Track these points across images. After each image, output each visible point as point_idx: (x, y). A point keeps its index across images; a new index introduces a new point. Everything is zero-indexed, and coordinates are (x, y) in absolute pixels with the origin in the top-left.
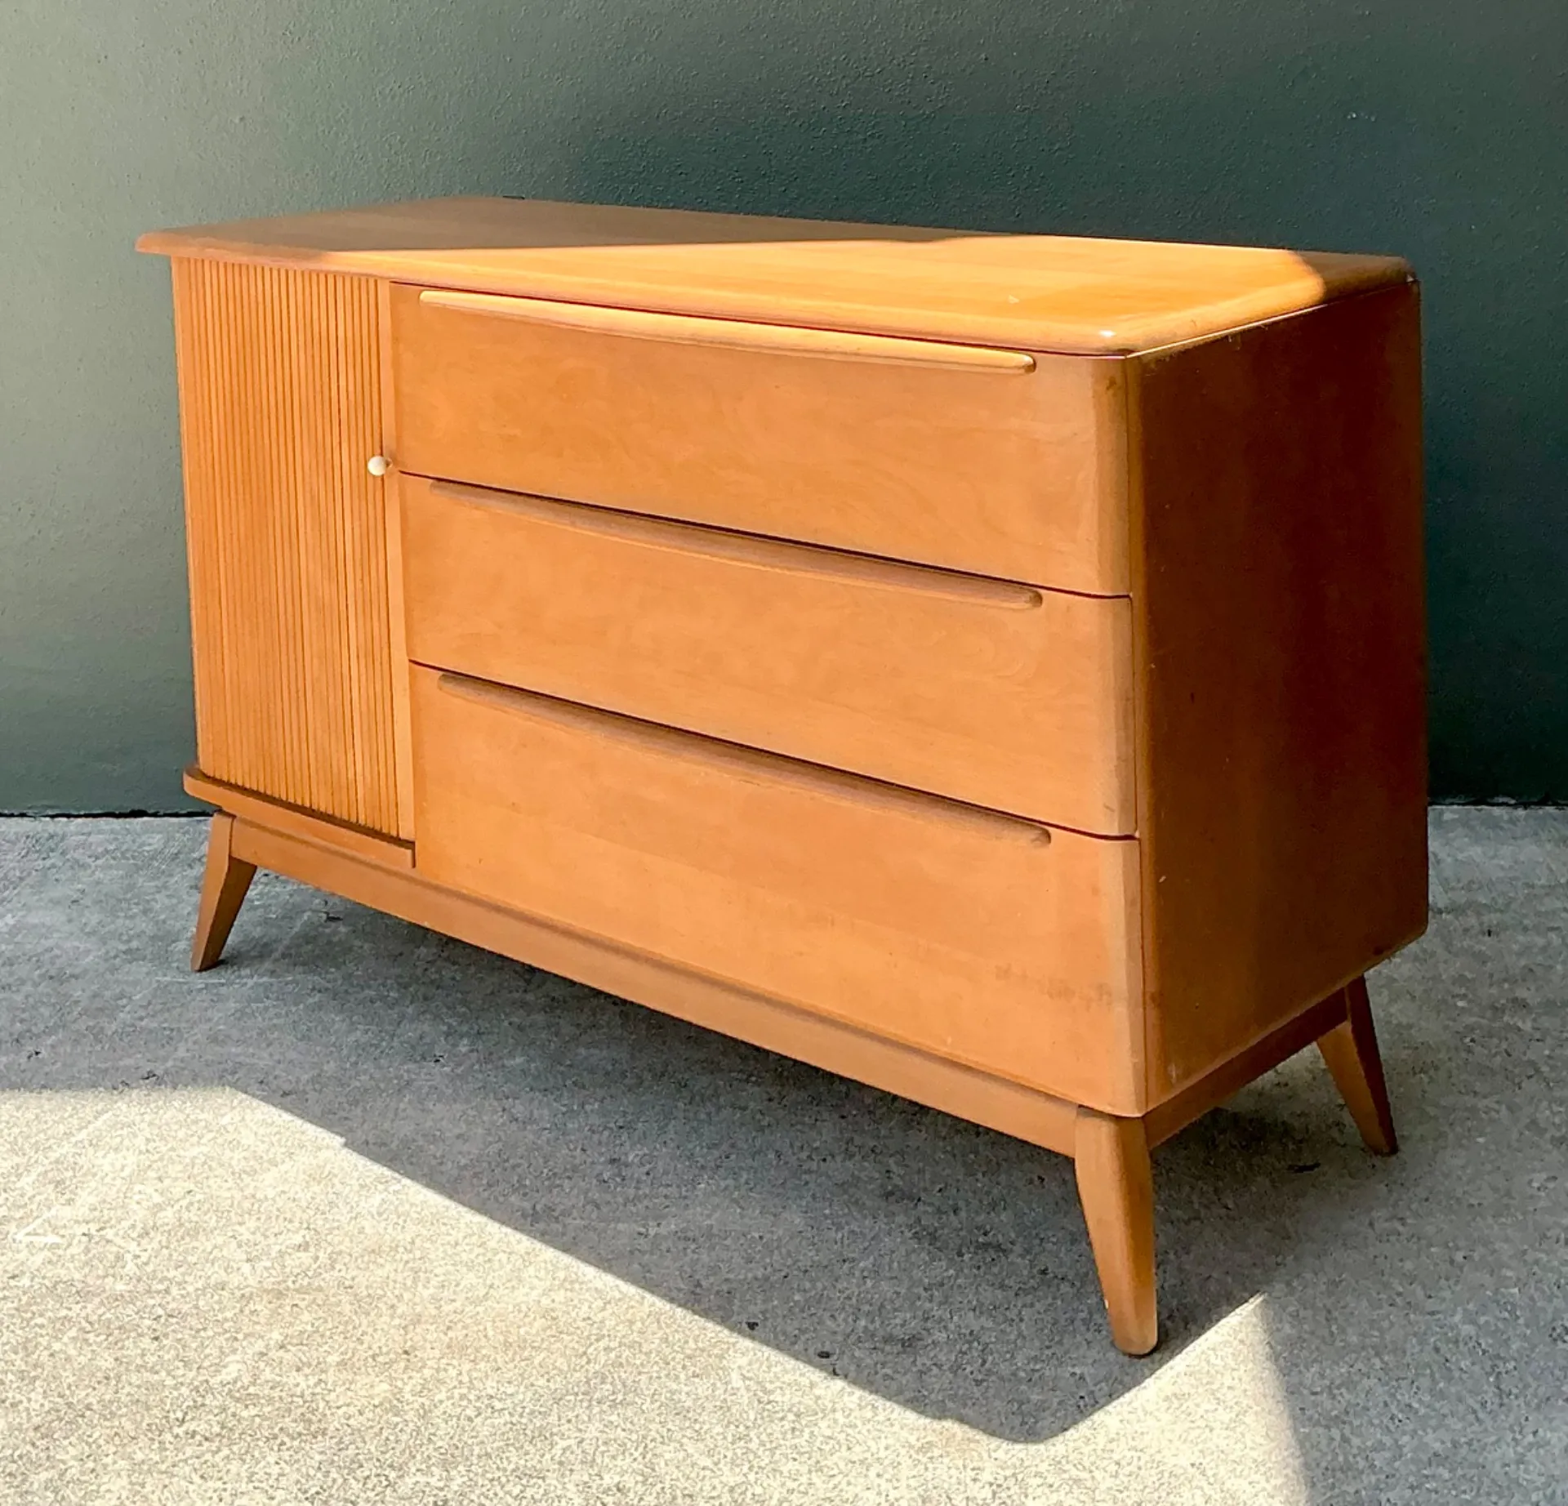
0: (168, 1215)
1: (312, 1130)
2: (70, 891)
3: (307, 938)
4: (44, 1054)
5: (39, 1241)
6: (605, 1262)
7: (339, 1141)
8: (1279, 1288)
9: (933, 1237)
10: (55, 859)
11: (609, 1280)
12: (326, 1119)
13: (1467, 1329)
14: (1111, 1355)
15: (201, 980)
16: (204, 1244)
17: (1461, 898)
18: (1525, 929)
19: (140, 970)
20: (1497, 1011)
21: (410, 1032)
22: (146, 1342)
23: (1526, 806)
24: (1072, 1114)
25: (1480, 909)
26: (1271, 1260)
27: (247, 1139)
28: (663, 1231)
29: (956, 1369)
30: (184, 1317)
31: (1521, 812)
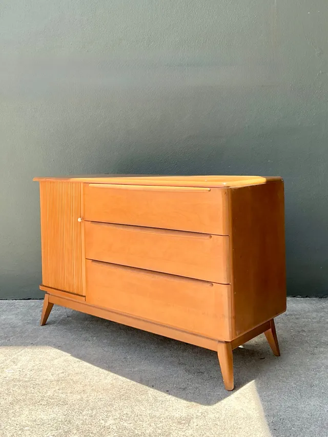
0: (36, 367)
1: (64, 353)
2: (16, 312)
3: (63, 320)
4: (11, 340)
5: (10, 372)
6: (123, 376)
7: (69, 355)
8: (257, 379)
9: (189, 371)
10: (13, 307)
11: (124, 378)
12: (67, 351)
13: (294, 385)
14: (225, 390)
15: (42, 327)
16: (42, 372)
17: (292, 313)
18: (304, 318)
19: (30, 326)
20: (299, 332)
21: (84, 336)
22: (32, 389)
23: (303, 297)
24: (217, 342)
25: (295, 315)
26: (256, 374)
27: (51, 354)
28: (135, 370)
29: (194, 393)
30: (39, 384)
31: (302, 299)
